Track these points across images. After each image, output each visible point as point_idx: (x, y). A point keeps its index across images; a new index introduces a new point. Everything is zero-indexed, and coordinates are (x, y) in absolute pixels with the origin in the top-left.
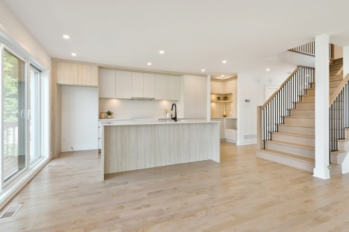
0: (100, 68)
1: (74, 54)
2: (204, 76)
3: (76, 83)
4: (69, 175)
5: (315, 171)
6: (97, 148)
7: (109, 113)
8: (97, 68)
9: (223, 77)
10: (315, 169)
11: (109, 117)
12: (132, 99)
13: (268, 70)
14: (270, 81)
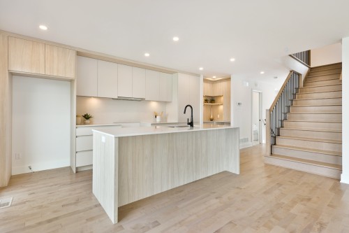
0: (79, 54)
1: (43, 28)
2: (198, 75)
3: (42, 72)
4: (49, 221)
5: (342, 176)
6: (68, 165)
7: (87, 117)
8: (74, 54)
9: (215, 78)
10: (342, 175)
11: (87, 121)
12: (119, 99)
13: (262, 73)
14: (256, 85)
